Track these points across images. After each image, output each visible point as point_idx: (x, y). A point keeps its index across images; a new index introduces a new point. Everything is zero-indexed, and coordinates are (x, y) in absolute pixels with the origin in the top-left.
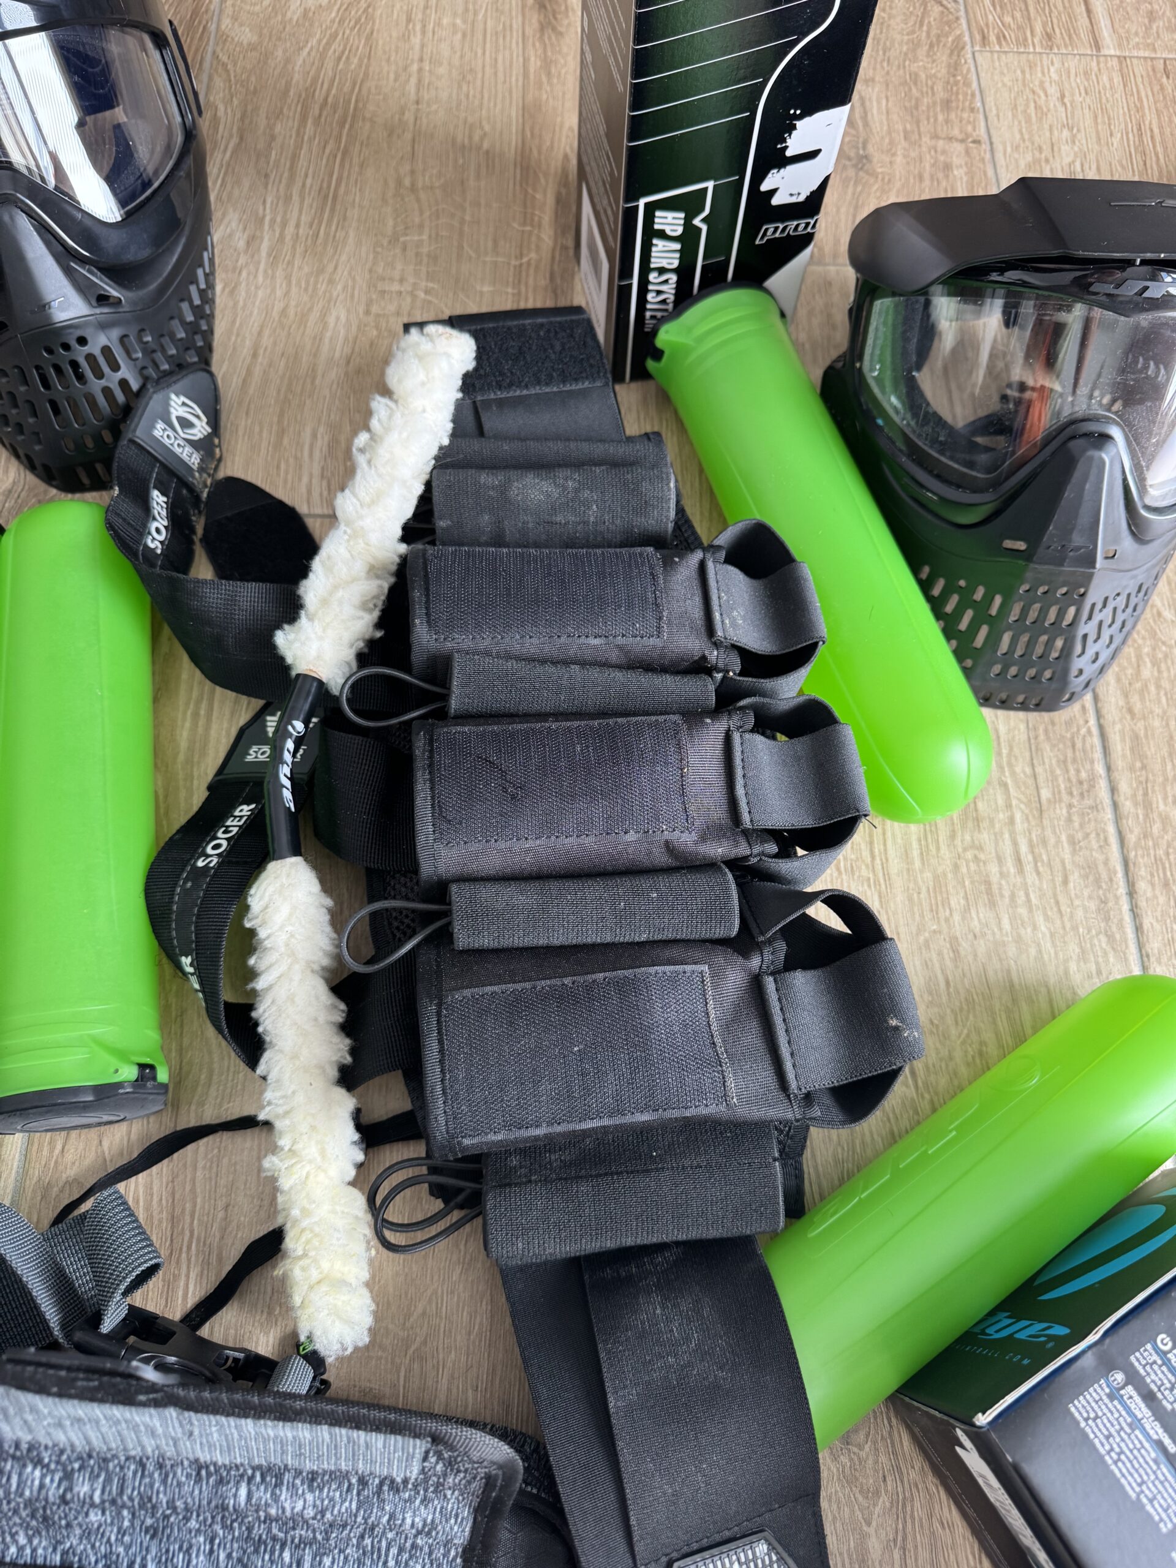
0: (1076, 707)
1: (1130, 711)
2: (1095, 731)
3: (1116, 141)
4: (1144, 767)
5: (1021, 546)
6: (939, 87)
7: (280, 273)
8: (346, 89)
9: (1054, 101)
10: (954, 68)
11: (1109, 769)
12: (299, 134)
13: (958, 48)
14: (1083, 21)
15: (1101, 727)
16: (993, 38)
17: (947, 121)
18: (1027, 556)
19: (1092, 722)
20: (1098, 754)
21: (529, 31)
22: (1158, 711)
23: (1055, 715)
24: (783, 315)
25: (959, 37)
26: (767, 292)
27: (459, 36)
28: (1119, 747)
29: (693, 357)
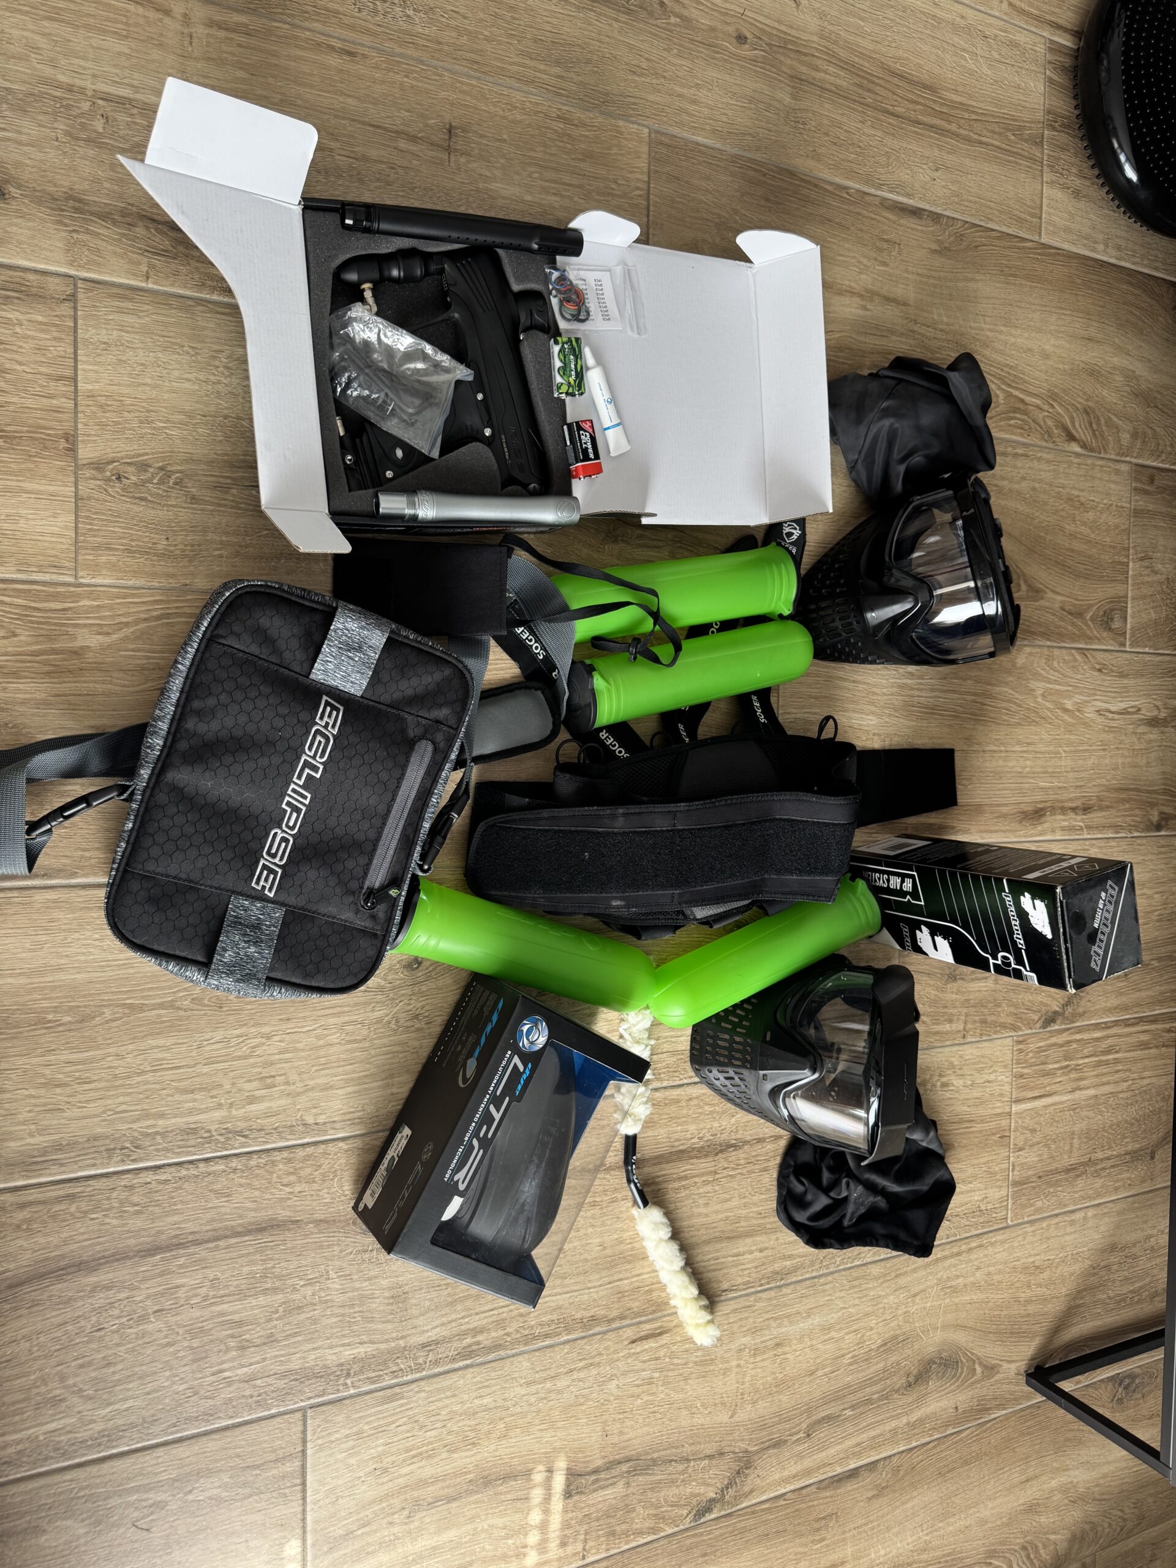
0: (692, 1074)
1: (690, 1099)
2: (681, 1082)
3: (965, 1108)
4: (666, 1104)
5: (768, 1038)
6: (994, 1018)
7: (895, 690)
8: (991, 715)
9: (987, 1077)
10: (1004, 1026)
11: (665, 1088)
12: (966, 693)
13: (1015, 1028)
14: (1031, 1094)
15: (682, 1085)
16: (1021, 1046)
17: (975, 1021)
18: (764, 1041)
19: (686, 1081)
20: (671, 1083)
21: (1022, 806)
22: (690, 1112)
23: (689, 1063)
24: (870, 937)
25: (1021, 1030)
26: (881, 929)
27: (1019, 770)
28: (675, 1093)
29: (851, 895)
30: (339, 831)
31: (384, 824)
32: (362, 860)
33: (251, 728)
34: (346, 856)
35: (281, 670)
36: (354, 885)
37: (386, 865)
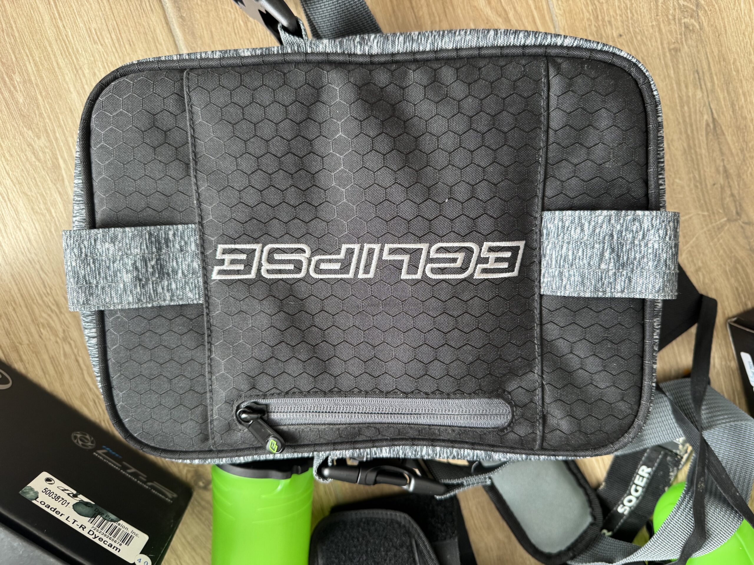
30: (334, 336)
31: (367, 394)
32: (305, 383)
33: (440, 159)
34: (303, 357)
35: (541, 170)
36: (264, 383)
37: (309, 418)
